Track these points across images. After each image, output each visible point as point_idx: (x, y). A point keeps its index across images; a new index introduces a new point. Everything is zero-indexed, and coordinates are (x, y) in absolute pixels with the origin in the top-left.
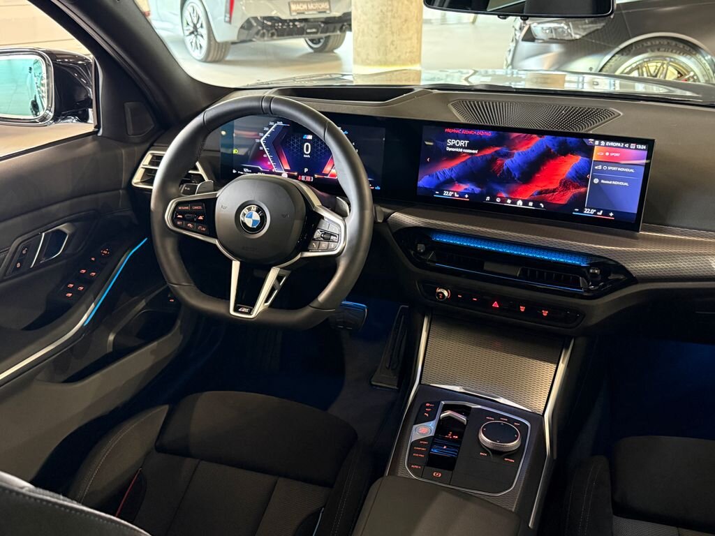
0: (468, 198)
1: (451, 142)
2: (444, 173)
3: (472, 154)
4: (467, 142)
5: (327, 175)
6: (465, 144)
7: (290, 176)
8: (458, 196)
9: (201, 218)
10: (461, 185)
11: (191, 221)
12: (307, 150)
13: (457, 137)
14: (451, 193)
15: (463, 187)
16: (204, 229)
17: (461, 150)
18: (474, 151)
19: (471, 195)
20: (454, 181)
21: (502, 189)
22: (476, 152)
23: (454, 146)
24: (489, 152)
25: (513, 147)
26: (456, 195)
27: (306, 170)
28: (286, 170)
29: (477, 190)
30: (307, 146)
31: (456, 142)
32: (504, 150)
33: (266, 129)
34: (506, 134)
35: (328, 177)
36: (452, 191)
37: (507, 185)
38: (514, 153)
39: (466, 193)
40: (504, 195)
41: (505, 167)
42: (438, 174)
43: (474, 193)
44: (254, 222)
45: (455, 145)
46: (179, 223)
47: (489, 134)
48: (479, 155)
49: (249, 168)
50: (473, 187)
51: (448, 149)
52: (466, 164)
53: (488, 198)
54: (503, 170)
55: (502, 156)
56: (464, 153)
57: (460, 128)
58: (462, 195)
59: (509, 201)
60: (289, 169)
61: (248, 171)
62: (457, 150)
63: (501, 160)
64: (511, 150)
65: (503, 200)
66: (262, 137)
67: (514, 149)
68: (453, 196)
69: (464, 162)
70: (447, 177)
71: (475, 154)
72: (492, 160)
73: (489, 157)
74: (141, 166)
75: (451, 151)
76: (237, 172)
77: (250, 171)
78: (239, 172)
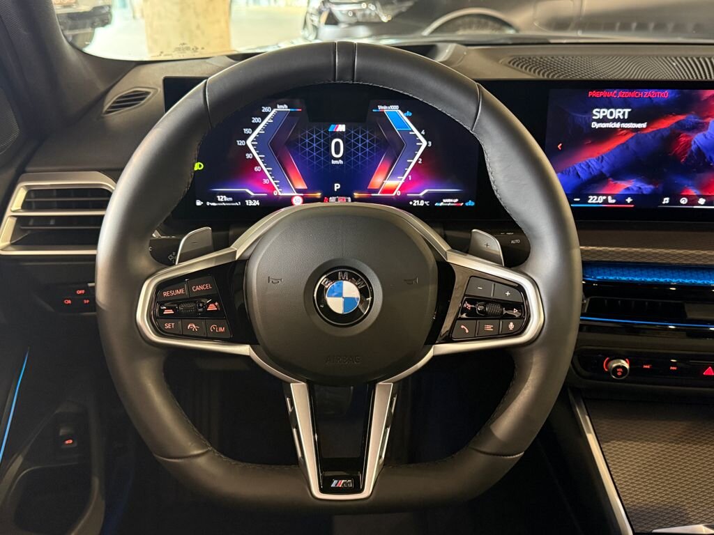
0: (631, 203)
1: (599, 113)
2: (589, 167)
3: (637, 130)
4: (627, 111)
5: (376, 191)
6: (624, 114)
7: (306, 200)
8: (614, 201)
9: (212, 307)
10: (619, 182)
11: (193, 316)
12: (337, 152)
13: (610, 104)
14: (601, 199)
15: (623, 186)
16: (222, 330)
17: (617, 125)
18: (639, 126)
19: (637, 197)
20: (607, 178)
21: (690, 183)
22: (644, 125)
23: (605, 120)
24: (666, 124)
25: (707, 113)
26: (611, 200)
27: (337, 186)
28: (299, 191)
29: (647, 188)
30: (337, 145)
31: (607, 112)
32: (691, 118)
33: (255, 120)
34: (694, 92)
35: (379, 194)
36: (603, 195)
37: (698, 175)
38: (708, 124)
39: (627, 196)
40: (693, 192)
41: (693, 147)
42: (578, 168)
43: (643, 195)
44: (348, 301)
45: (608, 117)
46: (168, 326)
47: (666, 94)
48: (650, 130)
49: (228, 194)
50: (639, 184)
51: (595, 125)
52: (628, 148)
53: (666, 200)
54: (692, 151)
55: (689, 130)
56: (623, 129)
57: (615, 88)
58: (620, 199)
59: (702, 201)
60: (305, 187)
61: (226, 199)
62: (610, 125)
63: (686, 136)
64: (704, 118)
65: (693, 200)
66: (249, 135)
67: (708, 117)
68: (606, 202)
69: (622, 144)
70: (595, 173)
71: (642, 129)
72: (672, 137)
73: (666, 133)
74: (8, 213)
75: (600, 128)
76: (205, 203)
77: (231, 199)
78: (208, 204)
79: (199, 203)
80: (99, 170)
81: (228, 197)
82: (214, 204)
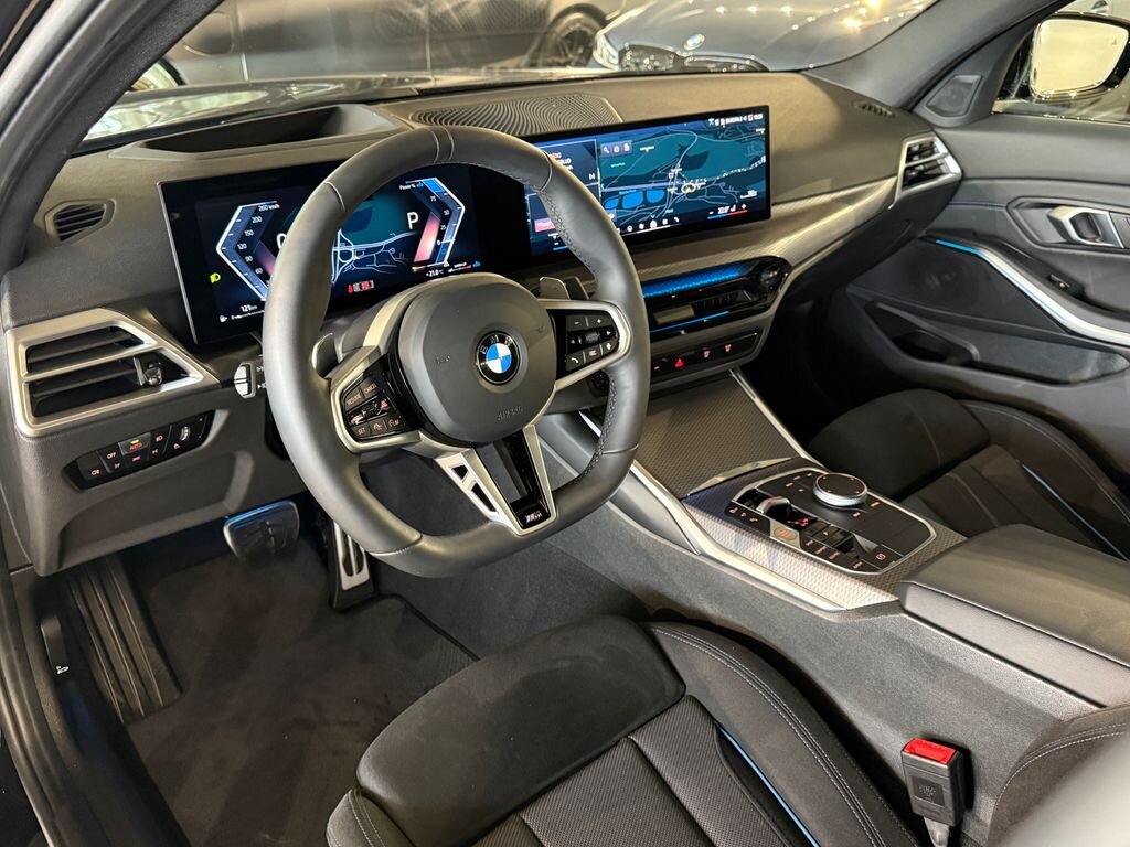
9: (384, 404)
16: (397, 422)
46: (361, 431)
59: (642, 226)
76: (229, 318)
77: (255, 307)
78: (233, 318)
79: (223, 319)
80: (101, 306)
81: (252, 305)
82: (239, 317)
